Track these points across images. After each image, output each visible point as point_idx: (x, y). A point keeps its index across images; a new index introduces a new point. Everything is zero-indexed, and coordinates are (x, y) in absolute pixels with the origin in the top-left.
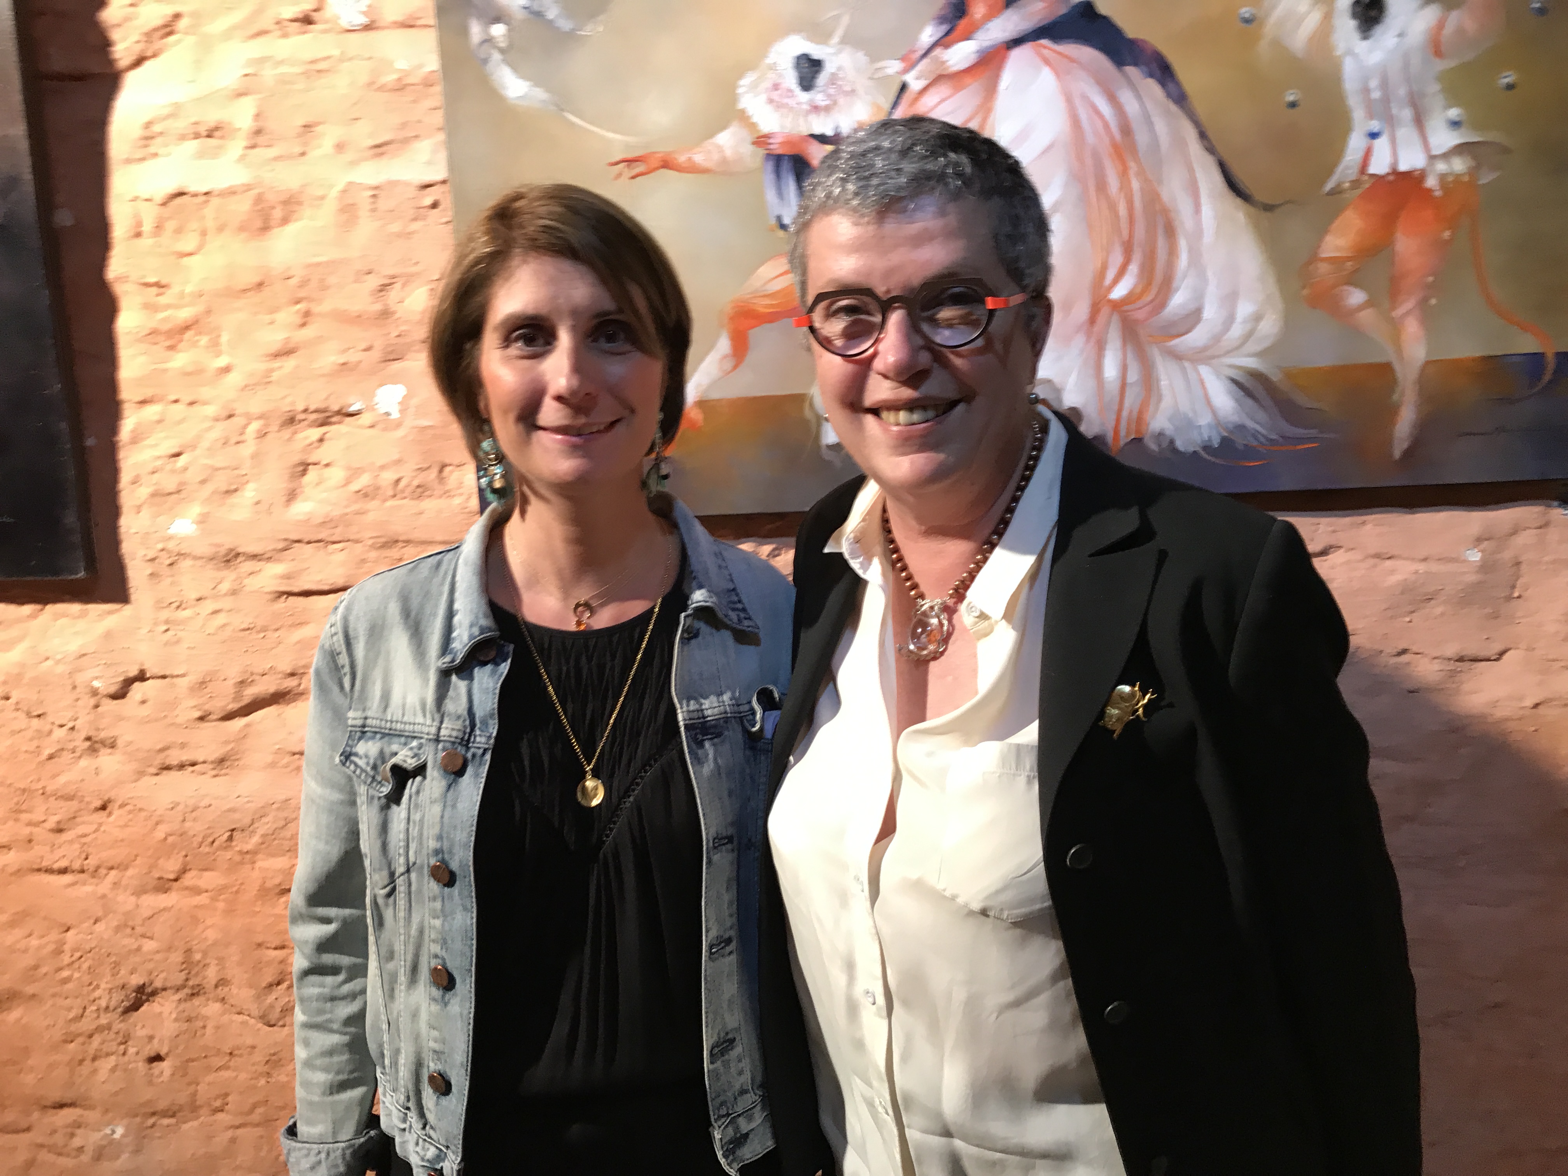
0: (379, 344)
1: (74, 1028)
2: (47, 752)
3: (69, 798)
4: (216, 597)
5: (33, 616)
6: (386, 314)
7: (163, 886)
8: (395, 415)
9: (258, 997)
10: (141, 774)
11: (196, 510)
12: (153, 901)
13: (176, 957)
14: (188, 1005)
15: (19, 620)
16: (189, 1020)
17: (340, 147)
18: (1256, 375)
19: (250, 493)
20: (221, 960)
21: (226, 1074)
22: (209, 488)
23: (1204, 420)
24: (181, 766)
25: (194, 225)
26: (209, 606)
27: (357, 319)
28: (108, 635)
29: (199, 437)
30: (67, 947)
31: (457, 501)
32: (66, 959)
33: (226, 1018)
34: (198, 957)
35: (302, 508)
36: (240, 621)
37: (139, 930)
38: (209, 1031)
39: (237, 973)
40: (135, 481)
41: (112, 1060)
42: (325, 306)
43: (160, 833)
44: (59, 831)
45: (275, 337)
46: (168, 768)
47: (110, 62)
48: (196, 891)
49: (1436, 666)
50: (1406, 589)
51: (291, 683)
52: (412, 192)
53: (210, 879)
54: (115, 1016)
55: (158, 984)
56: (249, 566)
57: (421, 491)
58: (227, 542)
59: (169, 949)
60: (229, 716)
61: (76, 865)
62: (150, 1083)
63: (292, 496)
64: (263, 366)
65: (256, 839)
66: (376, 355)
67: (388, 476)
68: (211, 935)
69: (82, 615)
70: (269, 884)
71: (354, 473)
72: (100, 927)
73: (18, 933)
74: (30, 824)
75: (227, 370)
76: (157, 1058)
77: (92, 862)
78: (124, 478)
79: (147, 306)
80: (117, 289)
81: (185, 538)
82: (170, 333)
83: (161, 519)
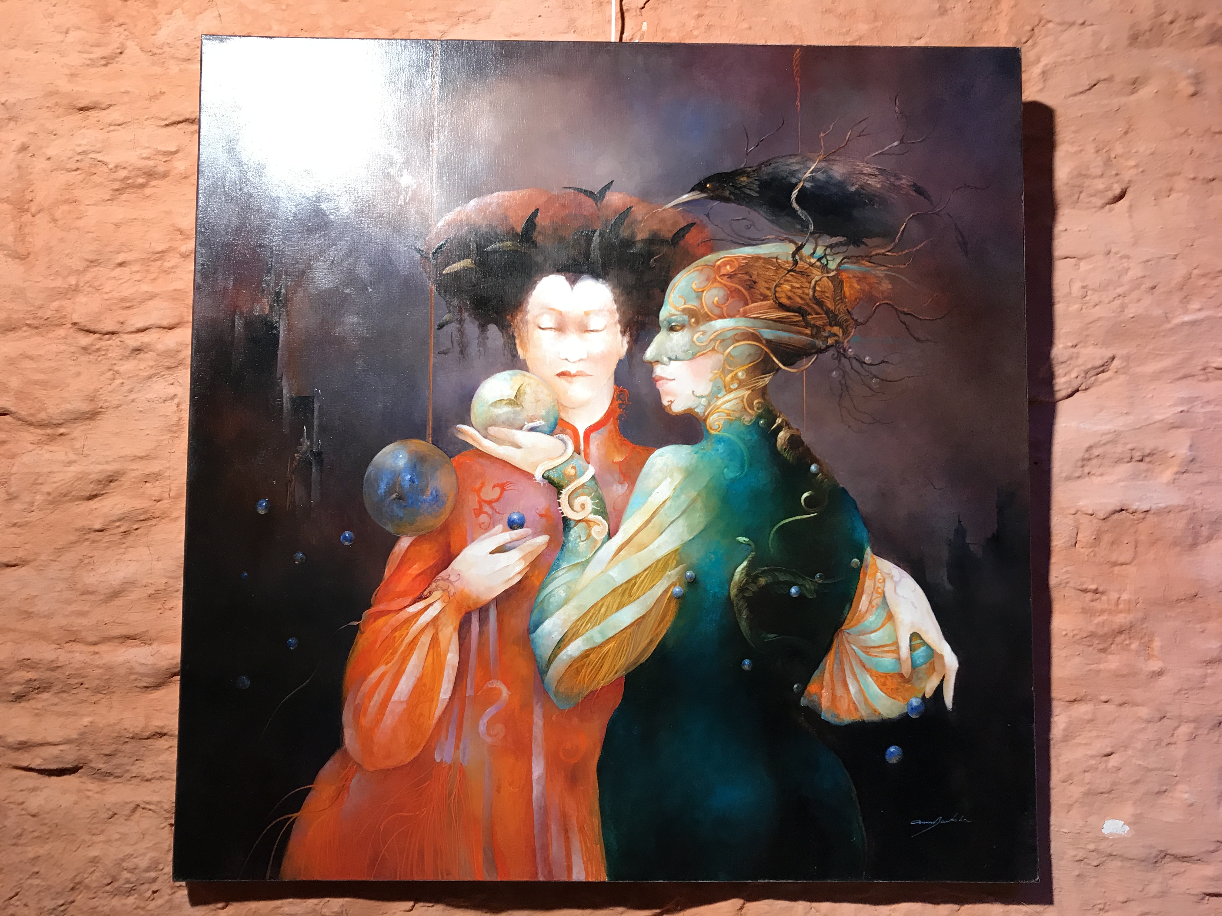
4: (1143, 899)
19: (1181, 794)
22: (1142, 788)
25: (1130, 539)
29: (1131, 738)
56: (1174, 867)
58: (1160, 844)
64: (1199, 672)
75: (1159, 674)
78: (1056, 777)
79: (1085, 611)
80: (1056, 594)
81: (1117, 840)
82: (1104, 637)
83: (1092, 820)
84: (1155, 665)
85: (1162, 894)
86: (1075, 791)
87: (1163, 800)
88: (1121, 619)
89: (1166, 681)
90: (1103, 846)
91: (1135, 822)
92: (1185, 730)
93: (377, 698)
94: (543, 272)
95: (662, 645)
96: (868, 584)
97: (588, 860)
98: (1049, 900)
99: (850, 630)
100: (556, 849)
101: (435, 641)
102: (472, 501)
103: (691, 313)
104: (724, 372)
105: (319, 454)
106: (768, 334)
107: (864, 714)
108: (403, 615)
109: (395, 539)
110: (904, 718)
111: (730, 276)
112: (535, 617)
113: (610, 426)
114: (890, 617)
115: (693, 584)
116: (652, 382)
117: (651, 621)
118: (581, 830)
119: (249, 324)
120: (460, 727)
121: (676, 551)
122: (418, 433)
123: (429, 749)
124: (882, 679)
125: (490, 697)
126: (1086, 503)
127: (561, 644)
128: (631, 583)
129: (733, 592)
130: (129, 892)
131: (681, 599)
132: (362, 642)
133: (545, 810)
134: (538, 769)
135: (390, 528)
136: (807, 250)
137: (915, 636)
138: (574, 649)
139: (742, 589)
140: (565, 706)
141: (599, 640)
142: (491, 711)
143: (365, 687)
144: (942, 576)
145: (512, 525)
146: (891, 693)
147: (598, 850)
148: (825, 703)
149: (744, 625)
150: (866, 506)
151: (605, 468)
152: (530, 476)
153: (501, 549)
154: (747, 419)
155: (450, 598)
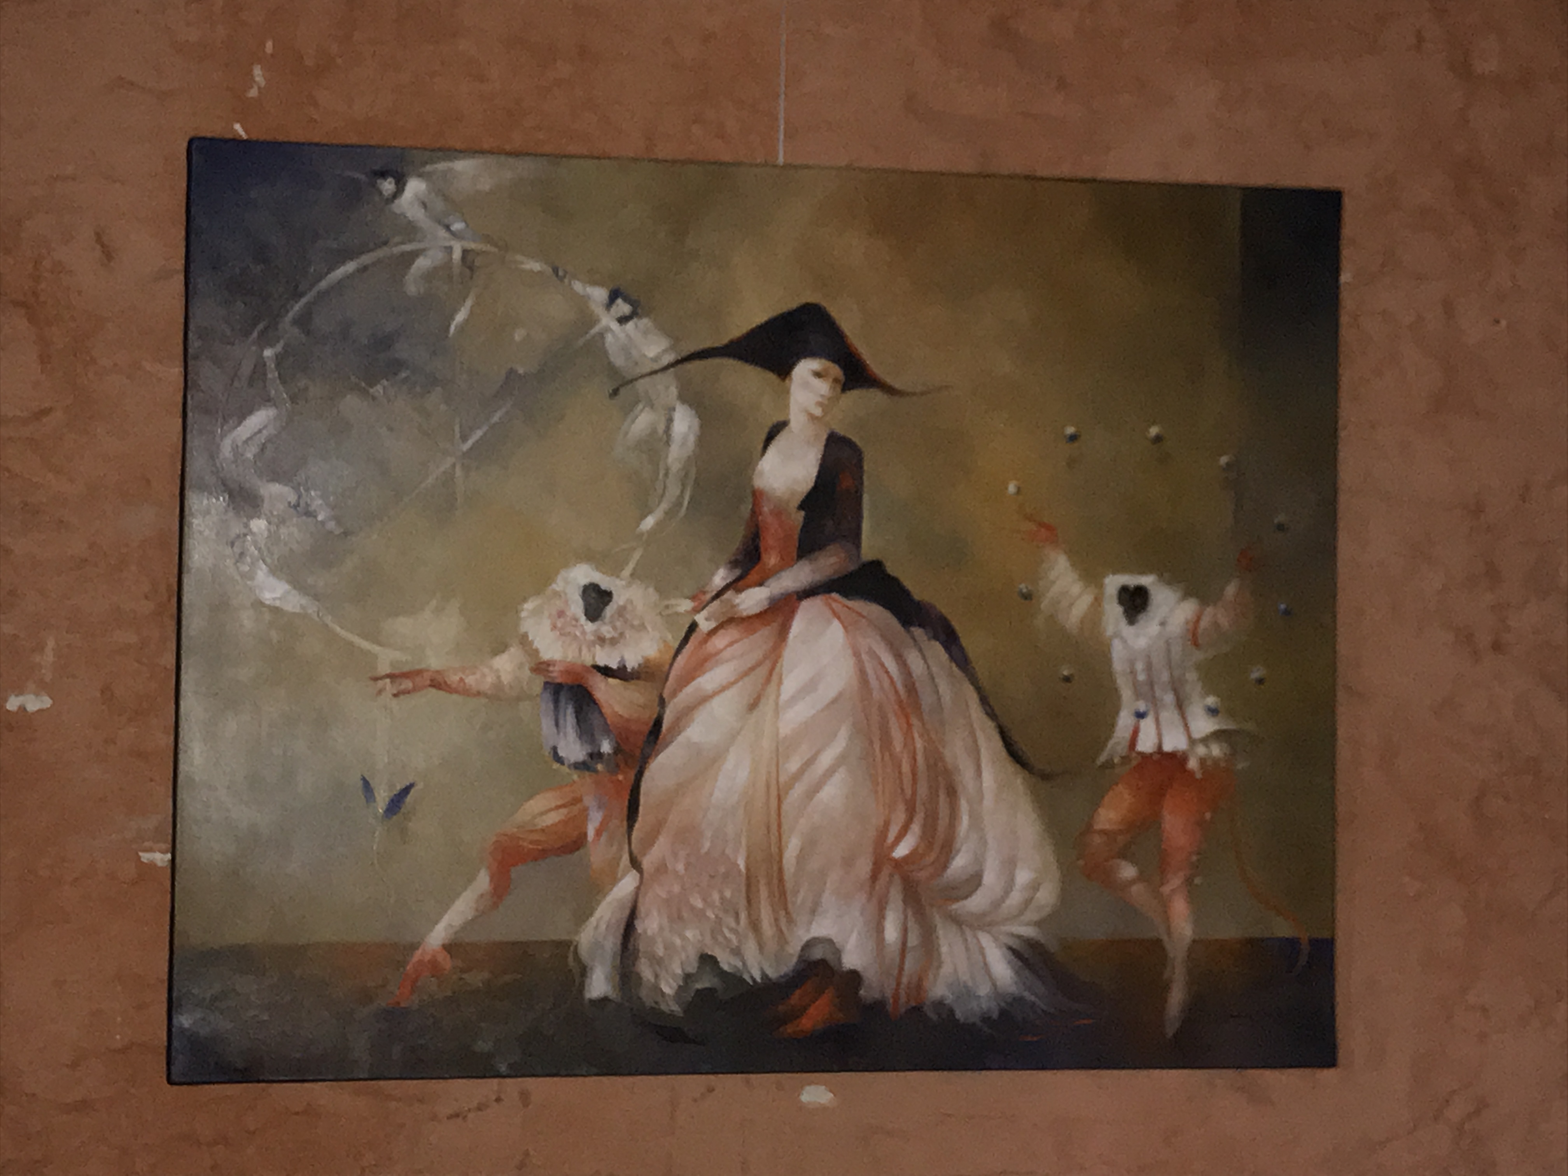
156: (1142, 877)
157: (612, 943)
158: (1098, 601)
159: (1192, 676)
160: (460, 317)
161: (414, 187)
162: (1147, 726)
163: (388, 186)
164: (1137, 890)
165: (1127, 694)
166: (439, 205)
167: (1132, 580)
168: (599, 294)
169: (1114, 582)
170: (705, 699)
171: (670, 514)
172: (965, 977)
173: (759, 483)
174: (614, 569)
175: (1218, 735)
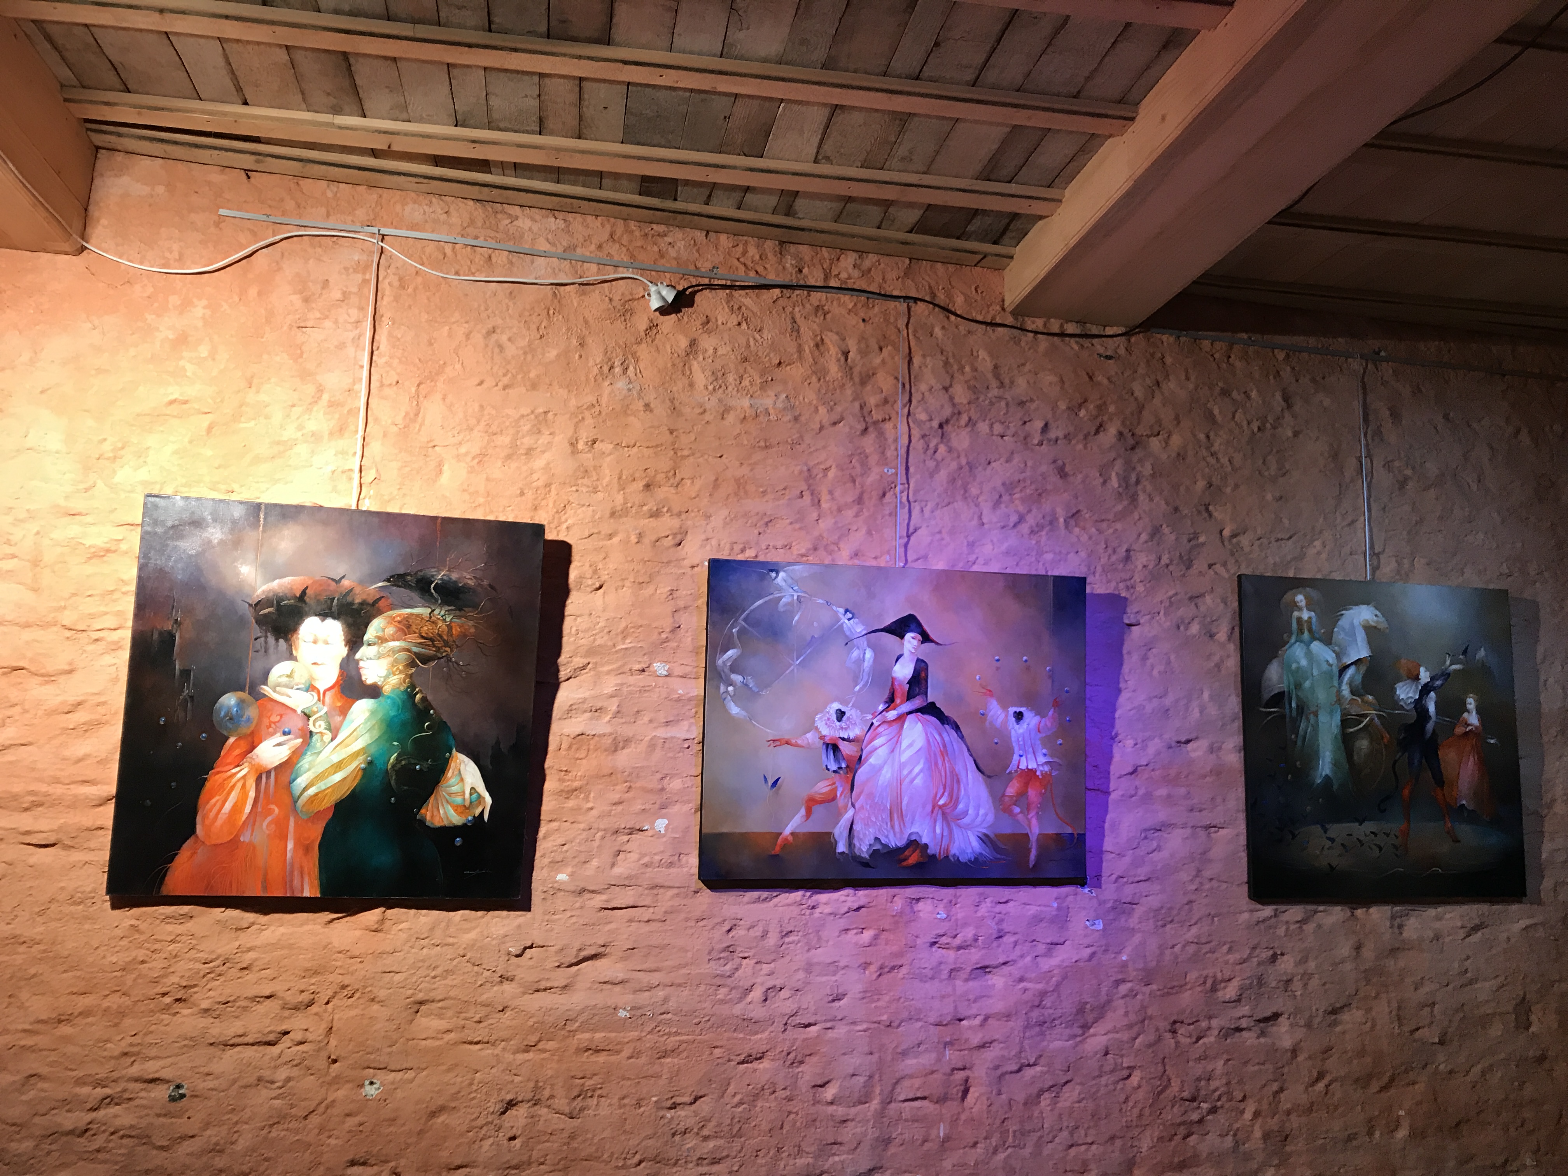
0: (658, 802)
1: (474, 1124)
2: (479, 983)
3: (488, 1006)
4: (572, 910)
5: (482, 917)
6: (663, 789)
7: (528, 1048)
8: (663, 832)
9: (569, 1104)
10: (524, 993)
11: (569, 870)
12: (521, 1057)
13: (531, 1085)
14: (532, 1110)
15: (476, 919)
16: (532, 1117)
17: (651, 721)
18: (986, 835)
19: (595, 863)
20: (552, 1085)
21: (548, 1144)
22: (577, 860)
23: (969, 851)
24: (545, 990)
25: (585, 747)
26: (569, 914)
27: (651, 791)
28: (519, 927)
29: (574, 838)
30: (476, 1082)
31: (685, 870)
32: (474, 1087)
33: (550, 1116)
34: (541, 1084)
35: (617, 870)
36: (581, 922)
37: (513, 1072)
38: (541, 1122)
39: (560, 1092)
40: (543, 856)
41: (491, 1140)
42: (638, 785)
43: (530, 1023)
44: (480, 1022)
45: (616, 797)
46: (538, 991)
47: (557, 678)
48: (544, 1051)
49: (1044, 946)
50: (1034, 917)
51: (602, 950)
52: (680, 742)
53: (551, 1045)
54: (495, 1116)
55: (520, 1099)
56: (588, 896)
57: (671, 864)
58: (582, 885)
59: (528, 1080)
60: (570, 966)
61: (486, 1040)
62: (510, 1151)
63: (613, 865)
64: (607, 808)
65: (577, 1024)
66: (657, 806)
67: (658, 858)
68: (550, 1073)
69: (508, 917)
70: (581, 1046)
71: (643, 855)
72: (494, 1071)
73: (451, 1075)
74: (465, 1019)
75: (592, 809)
76: (513, 1138)
77: (493, 1038)
78: (538, 854)
79: (559, 780)
80: (547, 772)
81: (563, 883)
82: (568, 792)
83: (552, 874)
84: (590, 805)
85: (581, 908)
86: (546, 861)
87: (587, 865)
88: (576, 784)
89: (594, 813)
90: (555, 885)
91: (571, 875)
92: (600, 834)
93: (214, 811)
94: (308, 615)
95: (353, 792)
96: (453, 765)
97: (312, 886)
98: (529, 910)
99: (443, 784)
100: (296, 882)
101: (244, 786)
102: (266, 721)
103: (379, 638)
104: (393, 666)
105: (192, 697)
106: (415, 649)
107: (446, 823)
108: (229, 773)
109: (227, 738)
110: (465, 825)
111: (399, 622)
112: (293, 776)
113: (336, 688)
114: (462, 780)
115: (370, 763)
116: (358, 669)
117: (349, 780)
118: (309, 874)
119: (161, 633)
120: (254, 824)
121: (363, 748)
122: (242, 689)
123: (237, 836)
124: (456, 808)
125: (270, 812)
126: (566, 731)
127: (305, 789)
128: (341, 762)
129: (389, 767)
130: (80, 903)
131: (364, 770)
132: (208, 785)
133: (292, 865)
134: (290, 845)
135: (225, 733)
136: (437, 612)
137: (472, 788)
138: (312, 791)
139: (393, 766)
140: (305, 817)
141: (323, 788)
142: (269, 819)
143: (208, 807)
144: (487, 762)
145: (285, 733)
146: (460, 814)
147: (317, 882)
148: (428, 818)
149: (393, 782)
150: (454, 730)
151: (332, 708)
152: (295, 711)
153: (279, 745)
154: (402, 688)
155: (252, 767)
156: (1021, 812)
157: (846, 833)
158: (1006, 716)
159: (1039, 742)
160: (796, 618)
161: (782, 574)
162: (1023, 759)
163: (773, 574)
164: (1020, 817)
165: (1016, 749)
166: (790, 581)
167: (1018, 710)
168: (842, 610)
169: (1012, 710)
170: (877, 749)
171: (864, 686)
172: (963, 846)
173: (894, 675)
174: (846, 705)
175: (1046, 763)
